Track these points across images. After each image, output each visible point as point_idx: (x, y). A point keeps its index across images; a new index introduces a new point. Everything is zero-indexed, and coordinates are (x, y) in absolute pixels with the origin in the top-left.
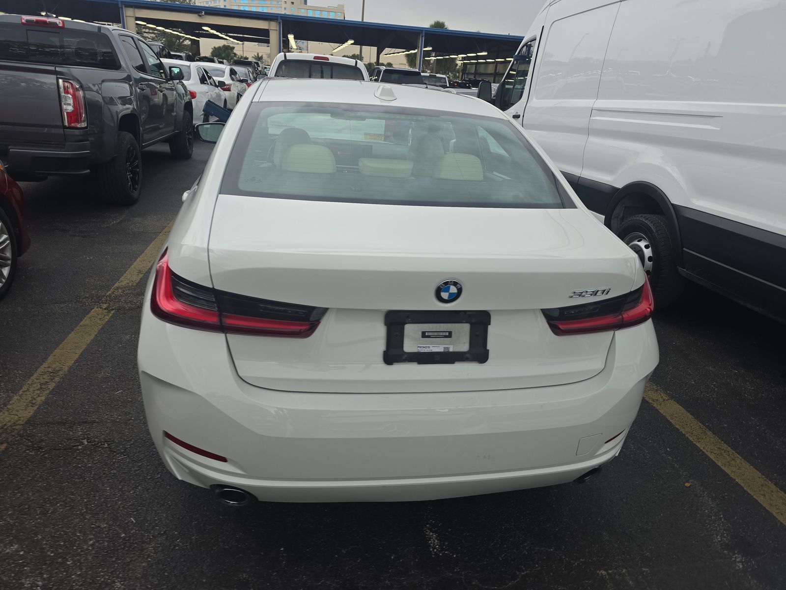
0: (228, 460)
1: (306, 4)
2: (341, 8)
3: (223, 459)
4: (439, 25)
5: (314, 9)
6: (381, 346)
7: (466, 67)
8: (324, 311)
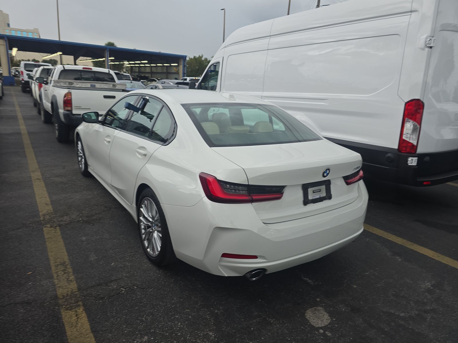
0: (258, 257)
1: (9, 27)
2: (36, 31)
3: (255, 257)
4: (111, 44)
5: (16, 30)
6: (302, 199)
7: (133, 68)
8: (283, 187)
